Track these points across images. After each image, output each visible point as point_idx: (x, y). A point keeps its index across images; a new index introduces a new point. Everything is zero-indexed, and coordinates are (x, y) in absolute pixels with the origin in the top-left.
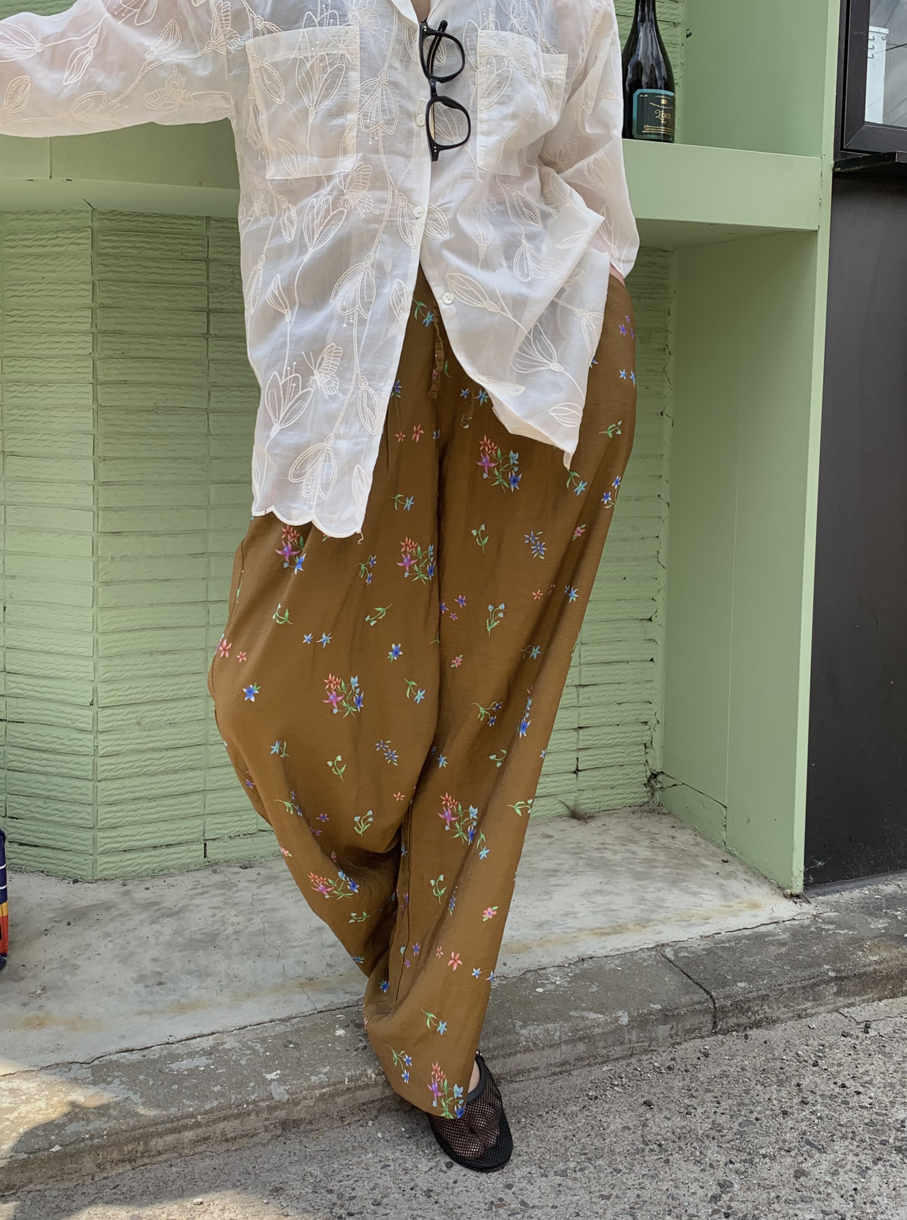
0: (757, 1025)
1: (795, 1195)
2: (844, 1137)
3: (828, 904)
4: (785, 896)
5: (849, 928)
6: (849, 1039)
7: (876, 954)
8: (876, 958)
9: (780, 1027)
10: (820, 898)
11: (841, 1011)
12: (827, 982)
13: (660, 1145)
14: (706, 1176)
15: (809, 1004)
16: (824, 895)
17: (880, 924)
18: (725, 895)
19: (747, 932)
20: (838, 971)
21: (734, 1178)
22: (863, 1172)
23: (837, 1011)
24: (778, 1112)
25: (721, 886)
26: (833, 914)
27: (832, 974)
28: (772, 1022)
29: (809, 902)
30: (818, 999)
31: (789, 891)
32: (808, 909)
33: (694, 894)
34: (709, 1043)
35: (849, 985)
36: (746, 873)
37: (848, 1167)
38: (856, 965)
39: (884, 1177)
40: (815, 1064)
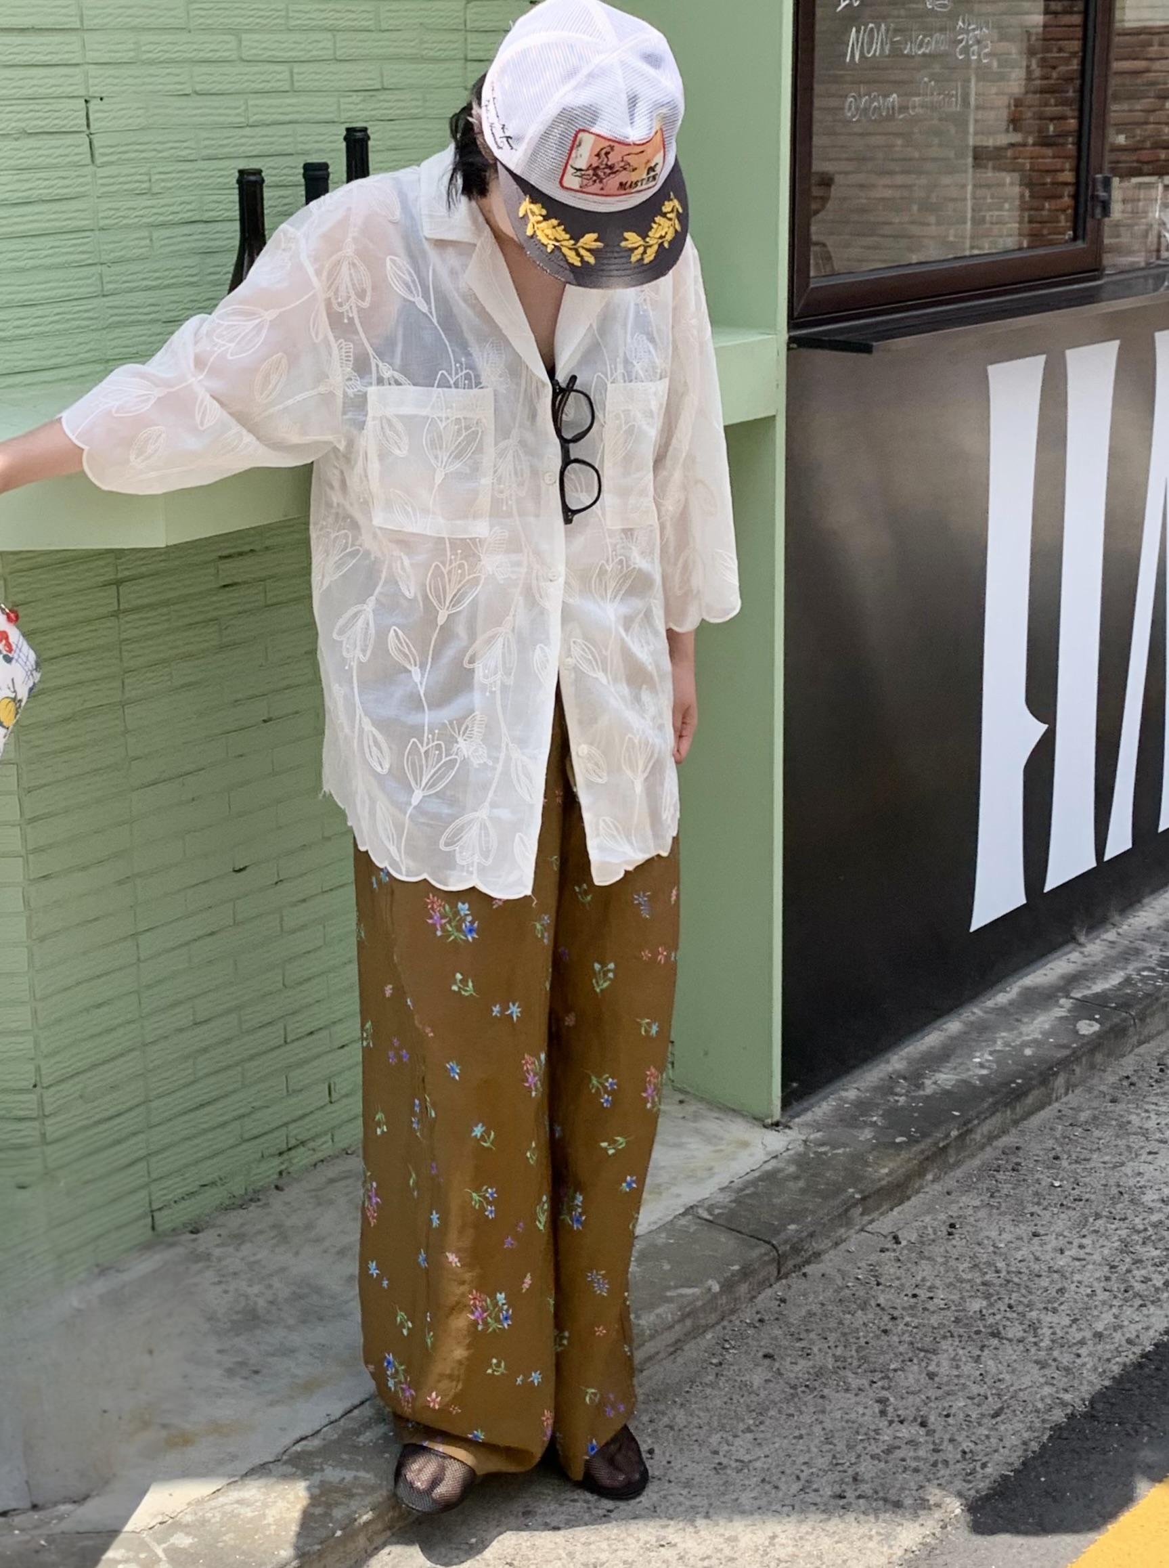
0: (808, 1262)
1: (939, 1393)
2: (944, 1337)
3: (807, 1125)
4: (765, 1126)
5: (844, 1145)
6: (888, 1254)
7: (884, 1167)
8: (886, 1170)
9: (826, 1257)
10: (797, 1120)
11: (869, 1228)
12: (855, 1205)
13: (807, 1386)
14: (861, 1398)
15: (843, 1230)
16: (798, 1115)
17: (867, 1134)
18: (710, 1139)
19: (757, 1174)
20: (861, 1192)
21: (885, 1393)
22: (978, 1359)
23: (862, 1230)
24: (878, 1332)
25: (697, 1131)
26: (819, 1135)
27: (858, 1196)
28: (817, 1255)
29: (790, 1128)
30: (849, 1224)
31: (769, 1121)
32: (792, 1134)
33: (679, 1146)
34: (779, 1289)
35: (870, 1202)
36: (711, 1110)
37: (964, 1359)
38: (873, 1181)
39: (995, 1358)
40: (878, 1284)
